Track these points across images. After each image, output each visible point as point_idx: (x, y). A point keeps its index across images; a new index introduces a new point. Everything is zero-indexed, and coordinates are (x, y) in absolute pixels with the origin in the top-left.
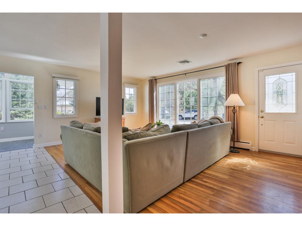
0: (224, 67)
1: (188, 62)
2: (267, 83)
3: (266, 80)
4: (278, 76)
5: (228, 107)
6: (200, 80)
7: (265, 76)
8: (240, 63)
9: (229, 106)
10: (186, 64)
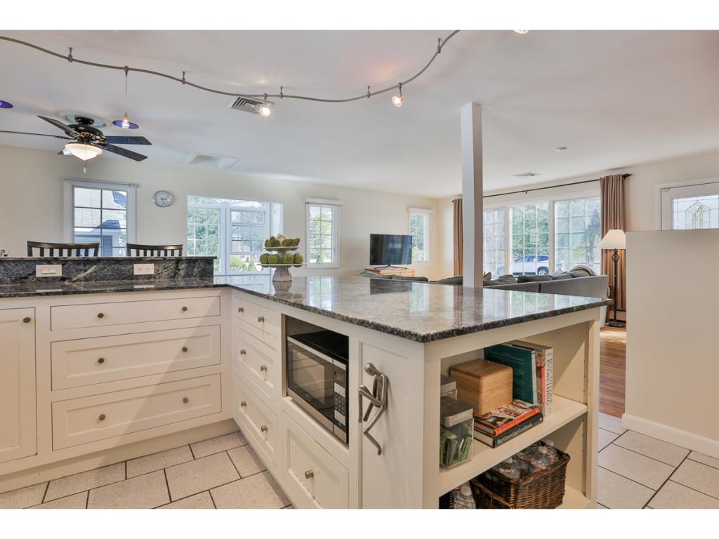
0: (599, 181)
1: (532, 175)
2: (675, 210)
3: (675, 205)
4: (695, 198)
5: (605, 252)
6: (554, 202)
7: (672, 199)
8: (628, 175)
9: (607, 250)
10: (530, 177)
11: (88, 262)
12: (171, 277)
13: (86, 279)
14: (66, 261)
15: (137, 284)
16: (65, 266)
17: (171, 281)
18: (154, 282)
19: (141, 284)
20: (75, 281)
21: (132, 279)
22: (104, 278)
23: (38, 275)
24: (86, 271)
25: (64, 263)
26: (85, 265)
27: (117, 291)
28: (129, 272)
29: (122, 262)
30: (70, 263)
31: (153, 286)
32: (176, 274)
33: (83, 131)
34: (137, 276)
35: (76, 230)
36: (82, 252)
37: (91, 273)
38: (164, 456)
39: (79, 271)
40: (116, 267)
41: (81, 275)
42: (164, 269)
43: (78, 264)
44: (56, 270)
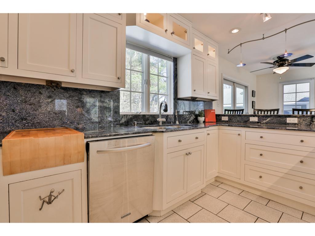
11: (267, 116)
12: (308, 125)
13: (266, 123)
14: (259, 116)
15: (288, 127)
16: (259, 118)
17: (308, 127)
18: (297, 127)
19: (290, 127)
20: (262, 124)
21: (286, 124)
22: (273, 123)
23: (250, 121)
24: (266, 120)
25: (258, 116)
26: (266, 118)
27: (268, 128)
28: (284, 121)
29: (281, 117)
30: (260, 117)
31: (297, 129)
32: (311, 123)
33: (280, 62)
34: (288, 123)
35: (284, 103)
36: (266, 112)
37: (268, 121)
38: (287, 208)
39: (264, 120)
40: (279, 118)
41: (264, 121)
42: (304, 120)
43: (263, 117)
44: (255, 119)
